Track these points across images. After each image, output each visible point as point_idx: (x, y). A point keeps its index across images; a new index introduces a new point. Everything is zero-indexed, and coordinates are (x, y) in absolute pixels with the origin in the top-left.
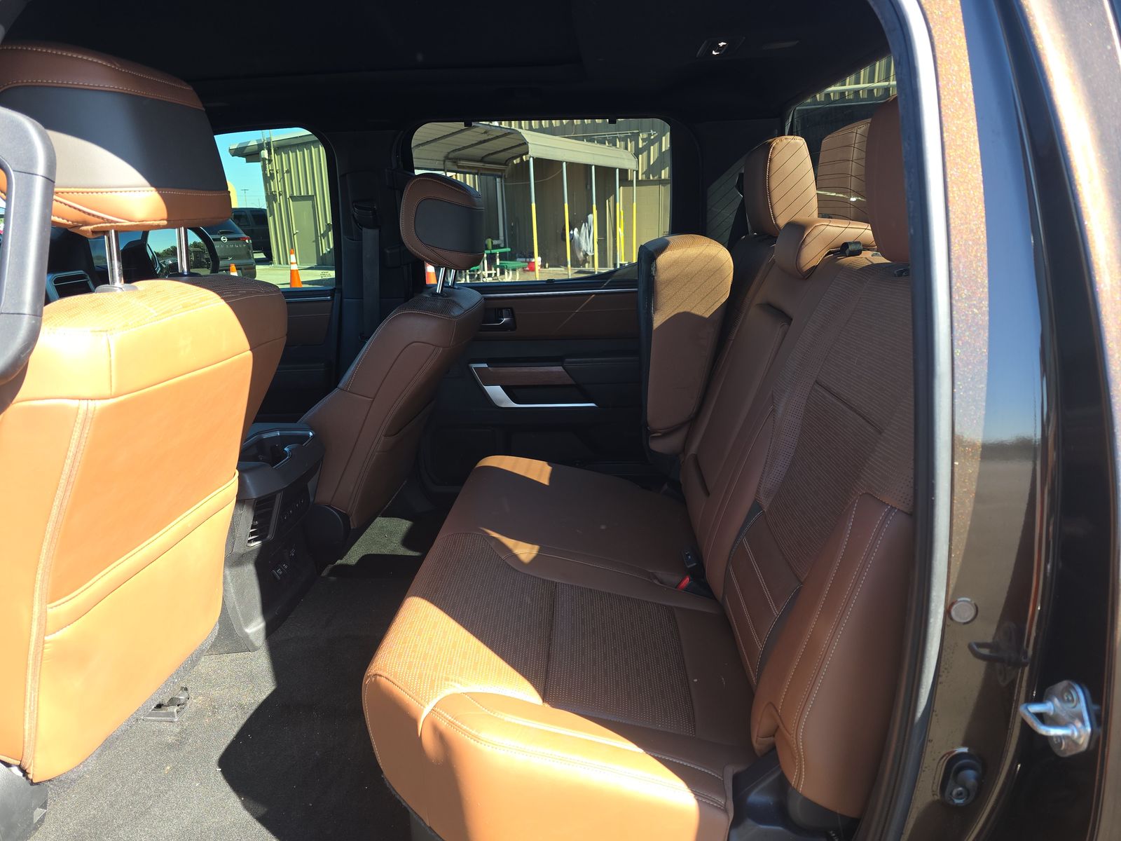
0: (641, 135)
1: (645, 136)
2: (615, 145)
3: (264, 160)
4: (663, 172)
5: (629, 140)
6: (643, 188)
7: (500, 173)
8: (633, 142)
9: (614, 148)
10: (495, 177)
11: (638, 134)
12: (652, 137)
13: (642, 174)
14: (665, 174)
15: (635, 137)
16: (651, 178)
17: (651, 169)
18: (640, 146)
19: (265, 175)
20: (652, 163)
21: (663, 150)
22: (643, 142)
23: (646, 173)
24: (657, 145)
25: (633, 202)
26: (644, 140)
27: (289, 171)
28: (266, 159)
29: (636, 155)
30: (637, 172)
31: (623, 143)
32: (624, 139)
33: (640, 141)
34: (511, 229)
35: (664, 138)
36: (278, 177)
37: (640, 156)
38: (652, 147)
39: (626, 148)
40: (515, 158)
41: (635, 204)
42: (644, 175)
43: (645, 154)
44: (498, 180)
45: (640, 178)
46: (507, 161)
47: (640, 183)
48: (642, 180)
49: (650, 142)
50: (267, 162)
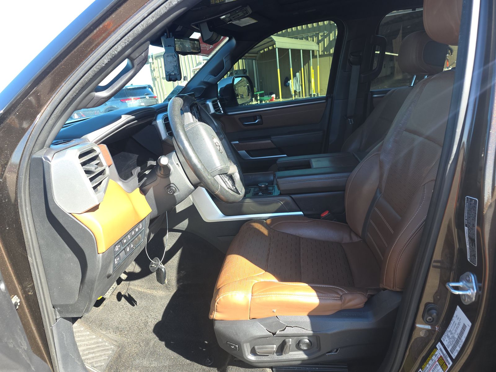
0: (320, 34)
1: (322, 34)
2: (308, 40)
3: (150, 63)
4: (331, 50)
5: (314, 37)
6: (322, 59)
7: (254, 58)
8: (316, 38)
9: (307, 41)
10: (252, 59)
11: (319, 34)
12: (325, 34)
13: (321, 52)
14: (332, 51)
15: (317, 35)
16: (326, 53)
17: (325, 49)
18: (320, 39)
19: (151, 70)
20: (326, 46)
21: (331, 40)
22: (321, 37)
23: (323, 51)
24: (328, 38)
25: (317, 65)
26: (321, 36)
27: (161, 67)
28: (151, 63)
29: (318, 43)
30: (319, 51)
31: (311, 38)
32: (312, 37)
33: (320, 37)
34: (261, 83)
35: (331, 34)
36: (156, 70)
37: (320, 44)
38: (325, 39)
39: (313, 41)
40: (261, 50)
41: (318, 66)
42: (322, 53)
43: (322, 42)
44: (254, 61)
45: (320, 54)
46: (258, 52)
47: (320, 56)
48: (321, 55)
49: (324, 37)
50: (152, 64)
